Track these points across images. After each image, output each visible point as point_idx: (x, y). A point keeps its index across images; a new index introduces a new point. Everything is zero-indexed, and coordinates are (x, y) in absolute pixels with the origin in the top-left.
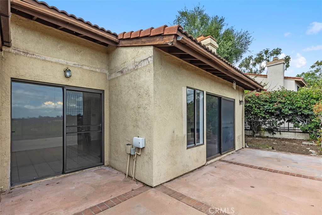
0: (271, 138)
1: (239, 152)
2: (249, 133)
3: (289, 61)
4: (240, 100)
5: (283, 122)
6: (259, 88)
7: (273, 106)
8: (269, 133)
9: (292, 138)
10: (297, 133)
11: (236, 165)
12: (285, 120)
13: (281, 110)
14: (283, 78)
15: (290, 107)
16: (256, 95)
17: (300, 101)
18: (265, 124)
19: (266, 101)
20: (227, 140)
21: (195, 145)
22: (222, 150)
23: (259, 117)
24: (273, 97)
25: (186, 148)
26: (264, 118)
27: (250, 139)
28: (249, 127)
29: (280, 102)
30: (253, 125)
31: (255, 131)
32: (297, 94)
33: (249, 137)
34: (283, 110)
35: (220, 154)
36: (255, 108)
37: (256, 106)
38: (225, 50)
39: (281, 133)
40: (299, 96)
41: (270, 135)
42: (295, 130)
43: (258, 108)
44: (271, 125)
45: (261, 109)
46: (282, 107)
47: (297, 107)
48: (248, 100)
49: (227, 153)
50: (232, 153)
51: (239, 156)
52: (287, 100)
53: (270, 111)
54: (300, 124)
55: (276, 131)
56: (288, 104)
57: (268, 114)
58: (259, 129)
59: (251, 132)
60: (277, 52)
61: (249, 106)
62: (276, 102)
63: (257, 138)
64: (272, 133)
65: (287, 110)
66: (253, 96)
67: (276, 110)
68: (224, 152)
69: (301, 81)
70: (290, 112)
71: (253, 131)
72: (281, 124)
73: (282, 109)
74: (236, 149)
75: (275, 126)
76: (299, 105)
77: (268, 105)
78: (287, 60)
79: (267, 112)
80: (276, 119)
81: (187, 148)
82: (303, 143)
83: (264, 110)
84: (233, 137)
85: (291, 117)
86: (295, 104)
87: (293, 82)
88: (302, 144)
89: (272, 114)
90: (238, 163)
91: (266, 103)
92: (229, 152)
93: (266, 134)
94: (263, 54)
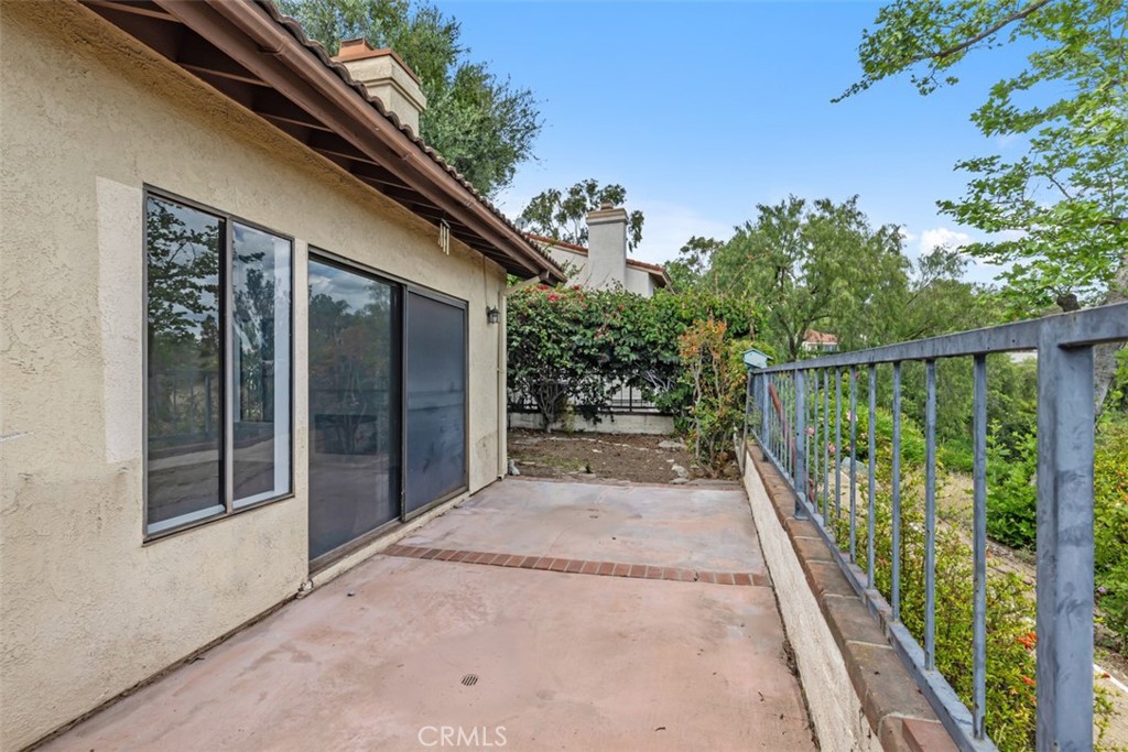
0: (590, 434)
1: (483, 498)
2: (534, 421)
3: (642, 226)
4: (488, 308)
5: (618, 386)
6: (546, 271)
7: (593, 337)
8: (587, 418)
9: (639, 431)
10: (649, 417)
11: (446, 565)
12: (622, 379)
13: (612, 350)
14: (623, 263)
15: (633, 341)
16: (549, 299)
17: (653, 326)
18: (576, 393)
19: (576, 322)
20: (432, 458)
21: (225, 512)
22: (406, 503)
23: (559, 373)
24: (594, 308)
25: (140, 538)
26: (572, 372)
27: (535, 441)
28: (535, 402)
29: (610, 327)
30: (544, 395)
31: (548, 415)
32: (648, 303)
33: (532, 434)
34: (618, 349)
35: (400, 520)
36: (548, 341)
37: (549, 336)
38: (457, 132)
39: (615, 417)
40: (653, 311)
41: (587, 426)
42: (644, 408)
43: (554, 342)
44: (590, 396)
45: (563, 345)
46: (615, 340)
47: (648, 342)
48: (529, 315)
49: (430, 510)
50: (455, 507)
51: (476, 517)
52: (625, 319)
53: (586, 352)
54: (656, 391)
55: (602, 413)
56: (630, 332)
57: (583, 362)
58: (559, 409)
59: (539, 417)
60: (615, 195)
61: (531, 333)
62: (602, 324)
63: (553, 438)
64: (592, 419)
65: (626, 349)
66: (541, 301)
67: (601, 348)
68: (413, 510)
69: (661, 277)
70: (633, 357)
71: (545, 415)
72: (613, 390)
73: (614, 347)
74: (473, 488)
75: (600, 398)
76: (651, 337)
77: (581, 332)
78: (637, 220)
79: (578, 355)
80: (603, 375)
81: (149, 540)
82: (661, 445)
83: (570, 349)
84: (461, 445)
85: (635, 372)
86: (643, 334)
87: (644, 276)
88: (659, 448)
89: (592, 361)
90: (458, 549)
91: (576, 328)
92: (442, 503)
93: (579, 423)
94: (584, 193)
